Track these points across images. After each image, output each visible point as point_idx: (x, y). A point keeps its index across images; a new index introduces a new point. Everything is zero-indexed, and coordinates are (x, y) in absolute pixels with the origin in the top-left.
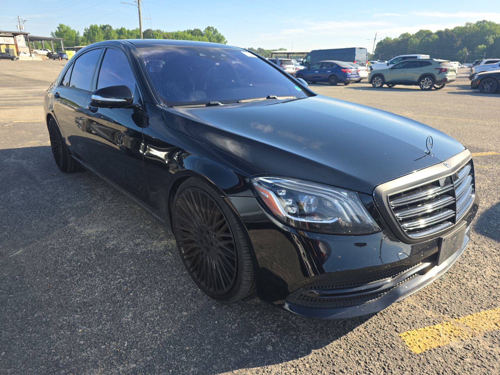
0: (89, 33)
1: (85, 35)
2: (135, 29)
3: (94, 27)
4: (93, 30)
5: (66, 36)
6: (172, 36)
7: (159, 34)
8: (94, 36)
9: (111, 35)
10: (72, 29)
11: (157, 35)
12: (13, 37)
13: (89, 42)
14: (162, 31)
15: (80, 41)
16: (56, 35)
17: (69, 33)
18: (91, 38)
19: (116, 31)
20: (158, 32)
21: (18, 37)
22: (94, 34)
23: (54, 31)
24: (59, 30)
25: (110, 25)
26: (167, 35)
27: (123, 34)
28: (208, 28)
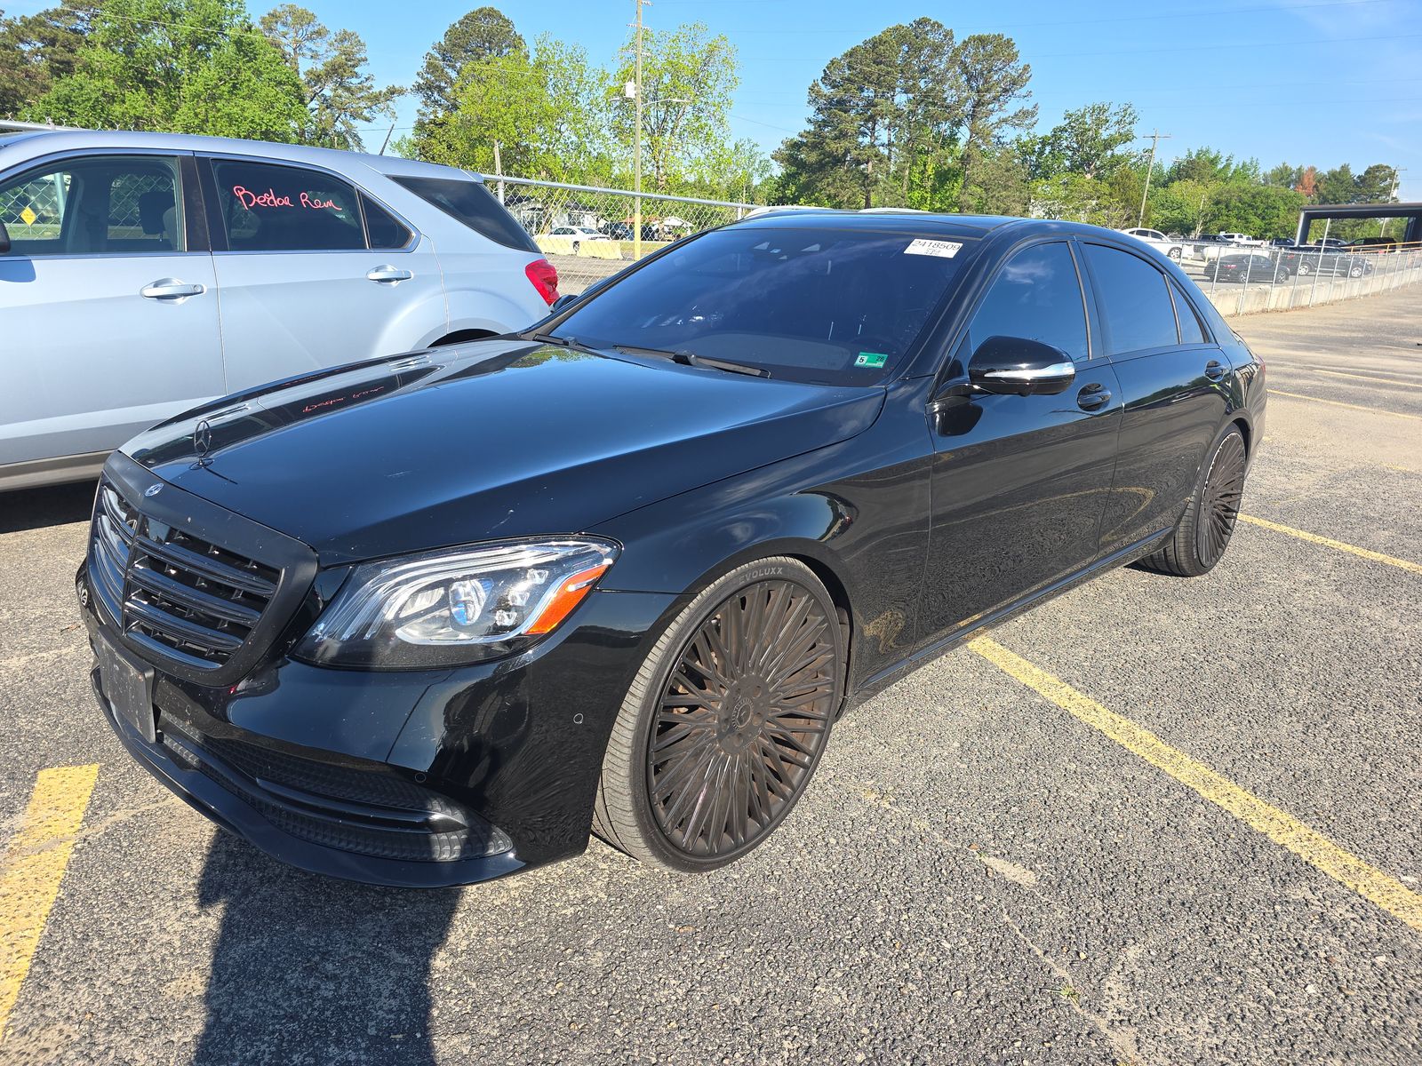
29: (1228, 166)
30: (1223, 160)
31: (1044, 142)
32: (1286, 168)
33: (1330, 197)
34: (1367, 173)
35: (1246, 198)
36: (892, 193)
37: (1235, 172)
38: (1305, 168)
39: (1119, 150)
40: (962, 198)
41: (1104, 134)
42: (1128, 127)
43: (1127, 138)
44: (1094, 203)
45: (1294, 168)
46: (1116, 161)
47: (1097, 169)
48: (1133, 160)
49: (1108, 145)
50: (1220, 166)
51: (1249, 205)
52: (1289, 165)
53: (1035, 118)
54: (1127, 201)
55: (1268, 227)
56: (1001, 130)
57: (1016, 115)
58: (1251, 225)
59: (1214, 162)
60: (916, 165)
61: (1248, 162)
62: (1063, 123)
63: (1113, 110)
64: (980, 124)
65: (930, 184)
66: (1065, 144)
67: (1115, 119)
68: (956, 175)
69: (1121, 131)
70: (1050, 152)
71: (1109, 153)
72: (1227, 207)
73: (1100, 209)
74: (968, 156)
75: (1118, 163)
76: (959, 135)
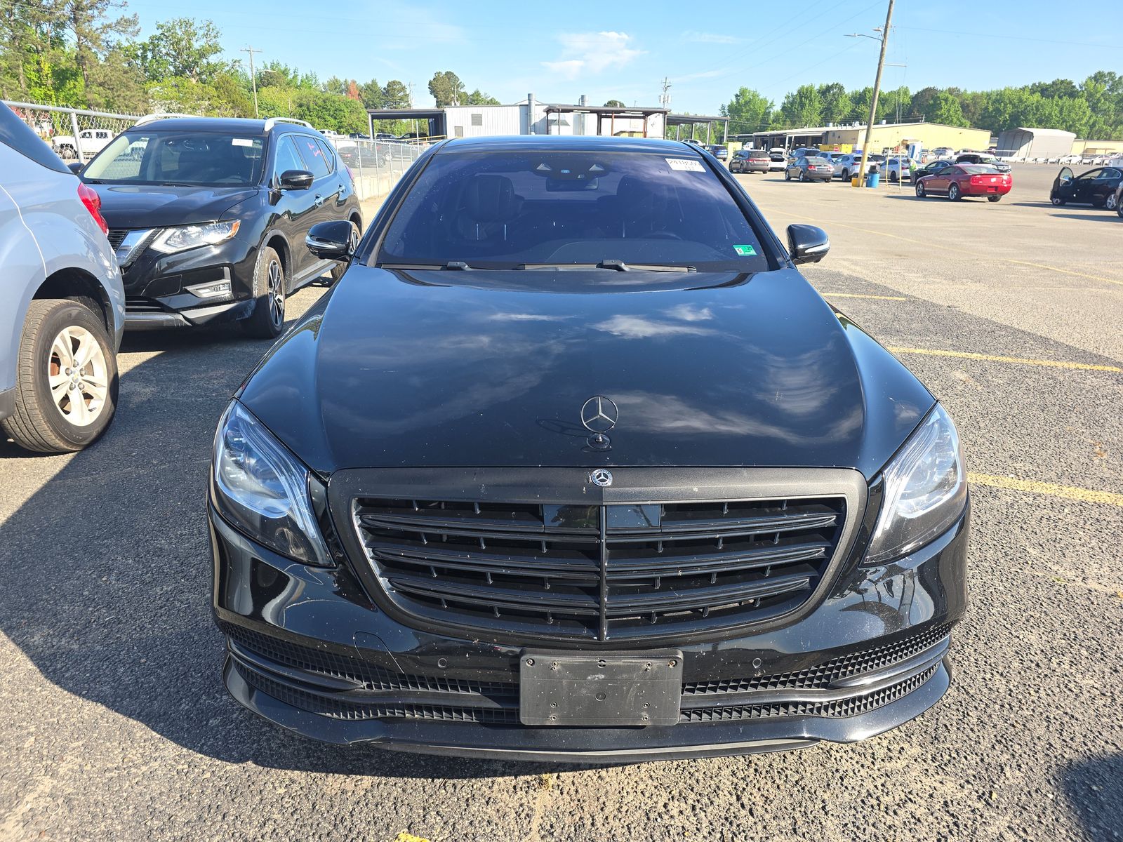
0: (792, 104)
1: (784, 109)
2: (895, 89)
3: (807, 90)
4: (801, 98)
5: (747, 111)
6: (985, 101)
7: (951, 98)
8: (802, 109)
9: (837, 106)
10: (761, 97)
11: (946, 100)
12: (643, 118)
13: (788, 122)
14: (962, 90)
15: (770, 122)
16: (729, 111)
17: (754, 106)
18: (794, 115)
19: (852, 96)
20: (951, 94)
21: (651, 118)
22: (802, 106)
23: (727, 104)
24: (738, 102)
25: (841, 83)
26: (973, 99)
27: (865, 103)
28: (1095, 77)
29: (295, 77)
30: (291, 71)
31: (144, 48)
32: (337, 80)
33: (371, 103)
34: (388, 86)
35: (320, 102)
36: (12, 90)
37: (302, 81)
38: (349, 82)
39: (213, 59)
40: (89, 96)
41: (196, 45)
42: (214, 40)
43: (216, 50)
44: (207, 103)
45: (342, 80)
46: (212, 70)
47: (198, 75)
48: (227, 68)
49: (202, 54)
50: (290, 77)
51: (323, 108)
52: (338, 77)
53: (138, 27)
54: (233, 102)
55: (341, 125)
56: (108, 35)
57: (118, 23)
58: (329, 123)
59: (285, 73)
60: (29, 63)
61: (309, 74)
62: (158, 33)
63: (197, 24)
64: (85, 27)
65: (49, 82)
66: (164, 51)
67: (201, 32)
68: (75, 75)
69: (210, 43)
70: (152, 58)
71: (205, 61)
72: (308, 109)
73: (214, 109)
74: (82, 57)
75: (215, 71)
76: (66, 37)
